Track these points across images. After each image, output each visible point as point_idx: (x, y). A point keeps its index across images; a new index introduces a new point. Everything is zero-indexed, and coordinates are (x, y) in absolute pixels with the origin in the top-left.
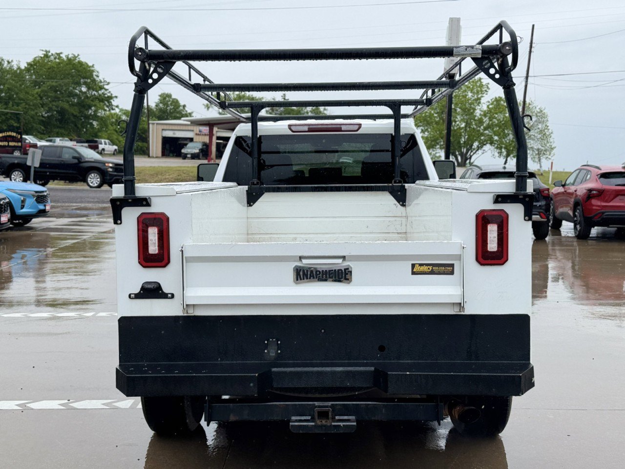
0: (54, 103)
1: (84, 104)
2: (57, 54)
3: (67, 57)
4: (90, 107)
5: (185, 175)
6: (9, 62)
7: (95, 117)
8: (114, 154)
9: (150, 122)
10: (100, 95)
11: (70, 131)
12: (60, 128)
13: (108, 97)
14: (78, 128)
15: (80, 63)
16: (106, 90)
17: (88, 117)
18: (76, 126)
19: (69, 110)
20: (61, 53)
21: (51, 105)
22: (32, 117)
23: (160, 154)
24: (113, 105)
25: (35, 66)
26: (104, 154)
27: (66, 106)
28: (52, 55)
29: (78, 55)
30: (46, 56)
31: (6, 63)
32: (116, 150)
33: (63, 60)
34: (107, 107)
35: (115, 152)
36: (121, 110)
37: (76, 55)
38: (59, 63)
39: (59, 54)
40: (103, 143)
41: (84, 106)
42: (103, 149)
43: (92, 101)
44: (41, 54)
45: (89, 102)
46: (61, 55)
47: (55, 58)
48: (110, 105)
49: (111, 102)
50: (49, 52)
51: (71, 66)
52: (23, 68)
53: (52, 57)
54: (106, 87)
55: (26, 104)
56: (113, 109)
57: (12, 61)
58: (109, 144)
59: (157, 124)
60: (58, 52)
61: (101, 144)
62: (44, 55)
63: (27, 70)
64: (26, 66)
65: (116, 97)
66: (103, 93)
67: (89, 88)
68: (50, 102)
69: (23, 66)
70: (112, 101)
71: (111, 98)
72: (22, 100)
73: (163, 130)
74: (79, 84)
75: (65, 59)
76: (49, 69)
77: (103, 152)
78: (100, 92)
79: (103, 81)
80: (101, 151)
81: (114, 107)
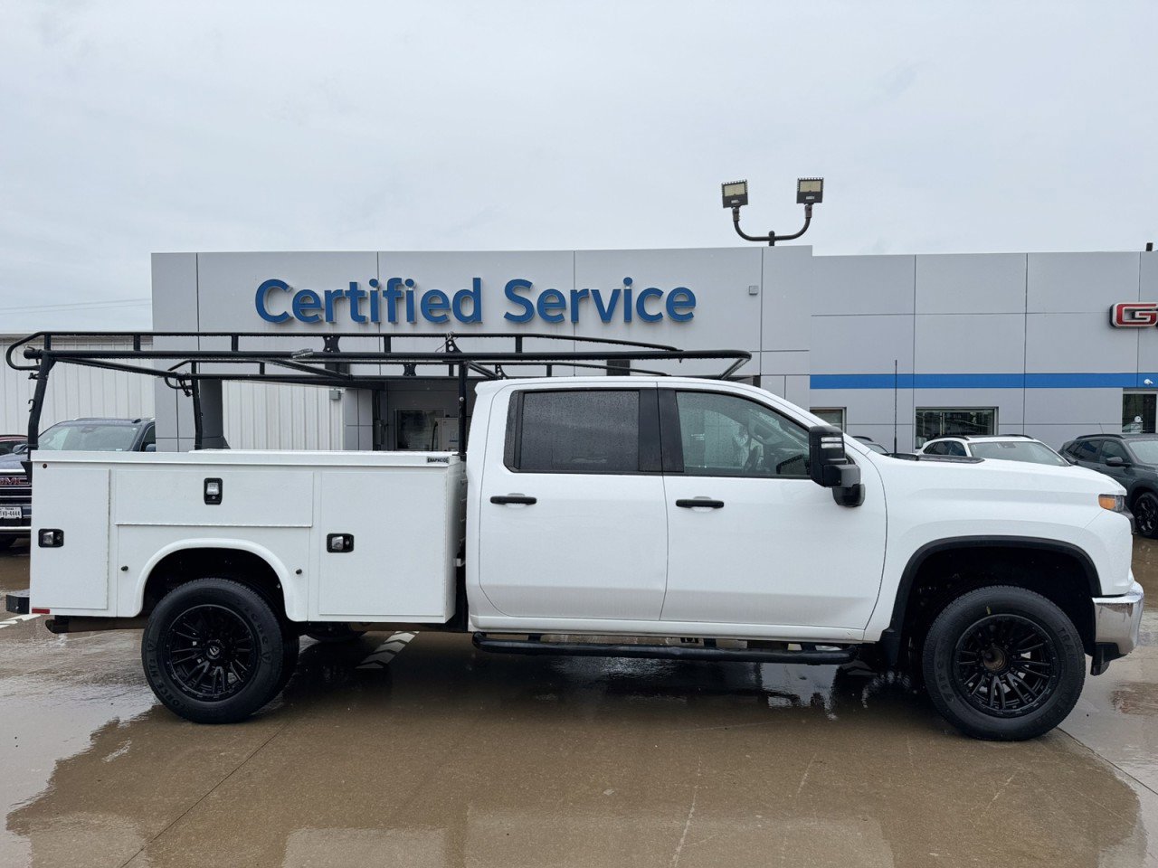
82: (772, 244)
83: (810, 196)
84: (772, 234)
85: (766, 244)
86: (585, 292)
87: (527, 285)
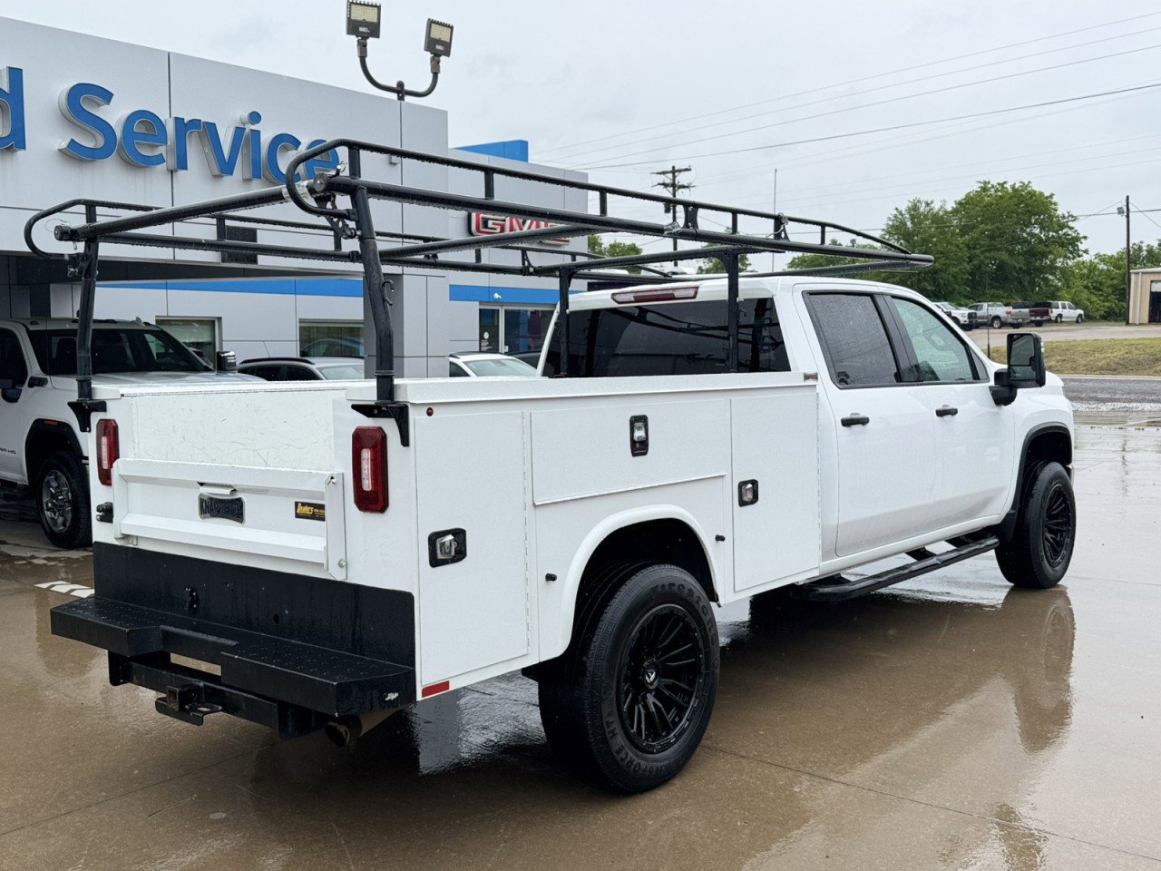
0: (987, 255)
1: (1035, 253)
2: (999, 184)
3: (1013, 187)
4: (1044, 255)
5: (1138, 352)
6: (927, 204)
7: (1052, 269)
8: (1077, 322)
9: (1131, 271)
10: (1060, 238)
11: (1012, 292)
12: (997, 288)
13: (1073, 238)
14: (1024, 286)
15: (1032, 194)
16: (1071, 228)
17: (1041, 270)
18: (1020, 283)
19: (1009, 262)
20: (1005, 183)
21: (982, 258)
22: (954, 277)
23: (1146, 319)
24: (1079, 250)
25: (965, 205)
26: (1061, 322)
27: (1005, 256)
28: (993, 186)
29: (1029, 182)
30: (984, 189)
31: (924, 205)
32: (1080, 315)
33: (1007, 192)
34: (1071, 252)
35: (1080, 320)
36: (1098, 256)
37: (1026, 183)
38: (1001, 197)
39: (1002, 185)
40: (1060, 306)
41: (1034, 255)
42: (1060, 316)
43: (1047, 246)
44: (976, 187)
45: (1041, 248)
46: (1005, 186)
47: (997, 191)
48: (1075, 250)
49: (1077, 246)
50: (989, 183)
51: (1016, 199)
52: (950, 209)
53: (993, 190)
54: (1071, 224)
55: (947, 258)
56: (1079, 256)
57: (932, 202)
58: (1070, 308)
59: (1143, 273)
60: (1001, 182)
61: (1058, 308)
62: (982, 187)
63: (955, 211)
64: (954, 206)
65: (1085, 238)
66: (1064, 234)
67: (1042, 228)
68: (982, 252)
69: (950, 206)
70: (1079, 243)
71: (1077, 239)
72: (941, 253)
73: (1152, 281)
74: (1029, 224)
75: (1010, 190)
76: (985, 207)
77: (1059, 319)
78: (1060, 232)
79: (1066, 215)
80: (1057, 318)
81: (1081, 253)
82: (401, 98)
83: (438, 47)
84: (401, 84)
85: (394, 96)
86: (195, 123)
87: (107, 96)
